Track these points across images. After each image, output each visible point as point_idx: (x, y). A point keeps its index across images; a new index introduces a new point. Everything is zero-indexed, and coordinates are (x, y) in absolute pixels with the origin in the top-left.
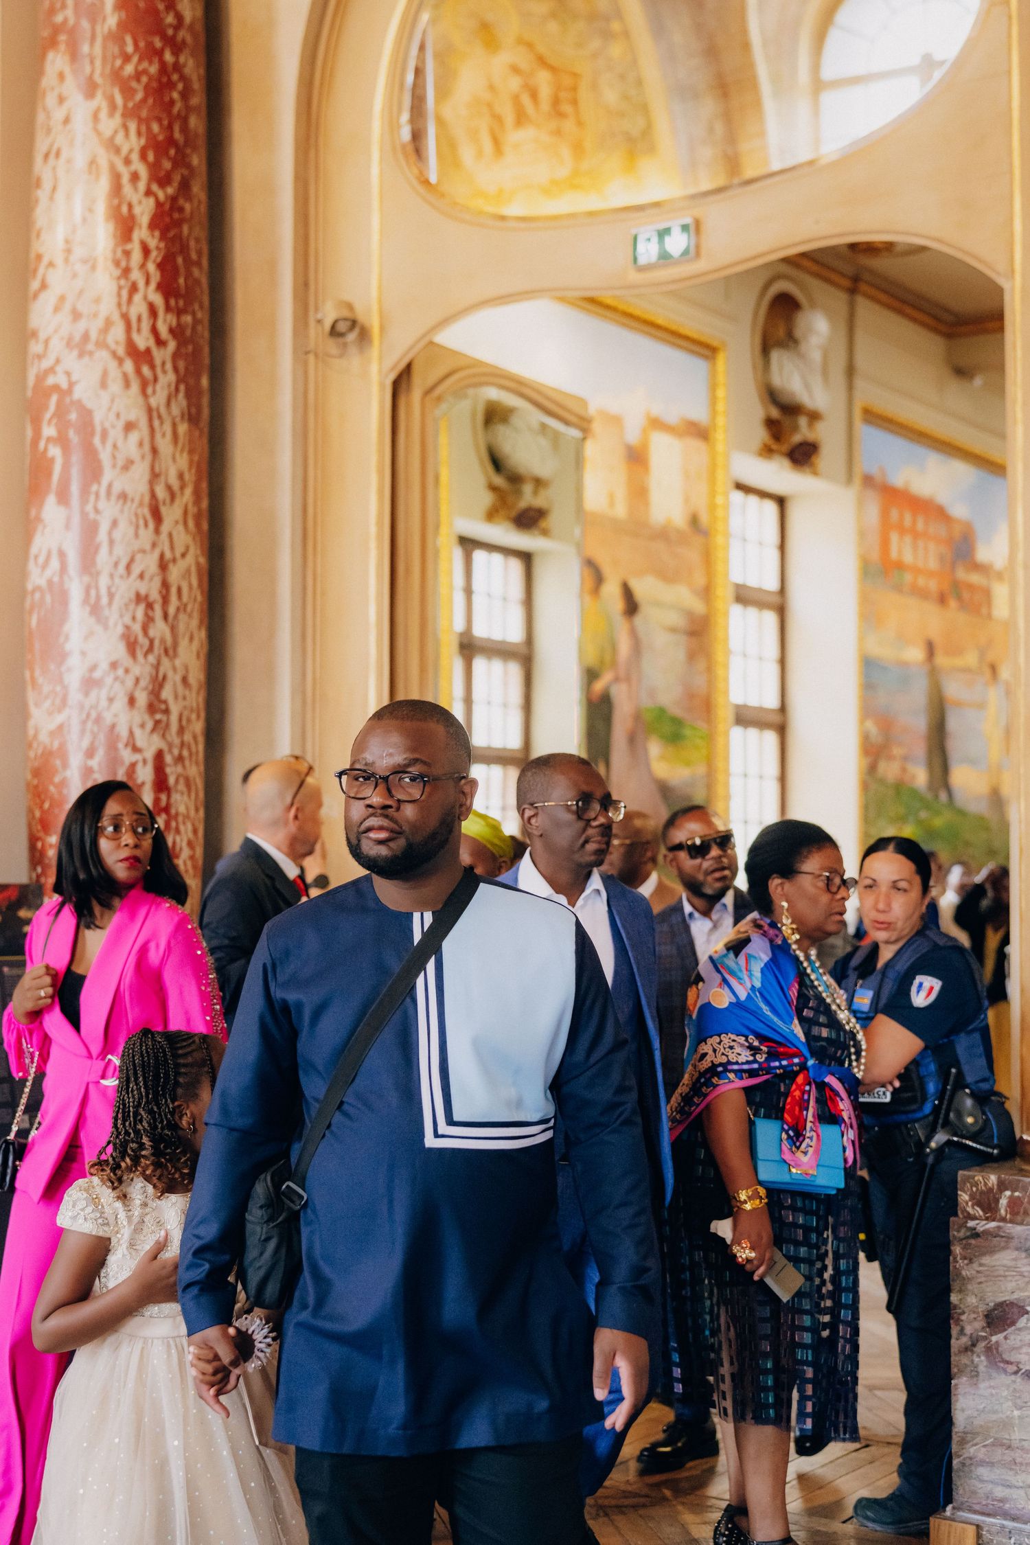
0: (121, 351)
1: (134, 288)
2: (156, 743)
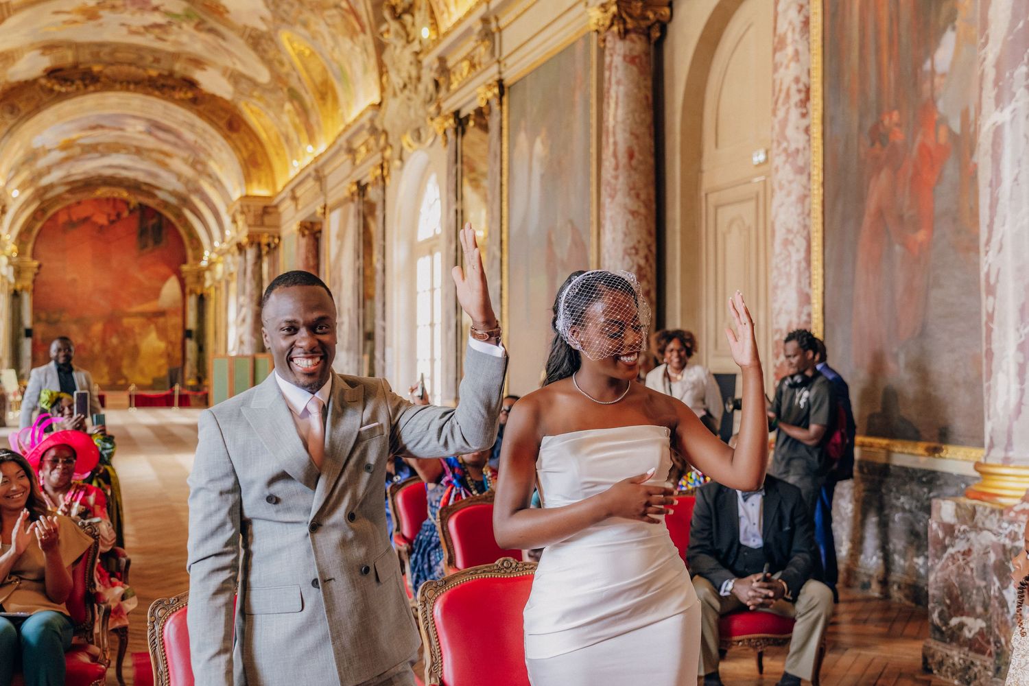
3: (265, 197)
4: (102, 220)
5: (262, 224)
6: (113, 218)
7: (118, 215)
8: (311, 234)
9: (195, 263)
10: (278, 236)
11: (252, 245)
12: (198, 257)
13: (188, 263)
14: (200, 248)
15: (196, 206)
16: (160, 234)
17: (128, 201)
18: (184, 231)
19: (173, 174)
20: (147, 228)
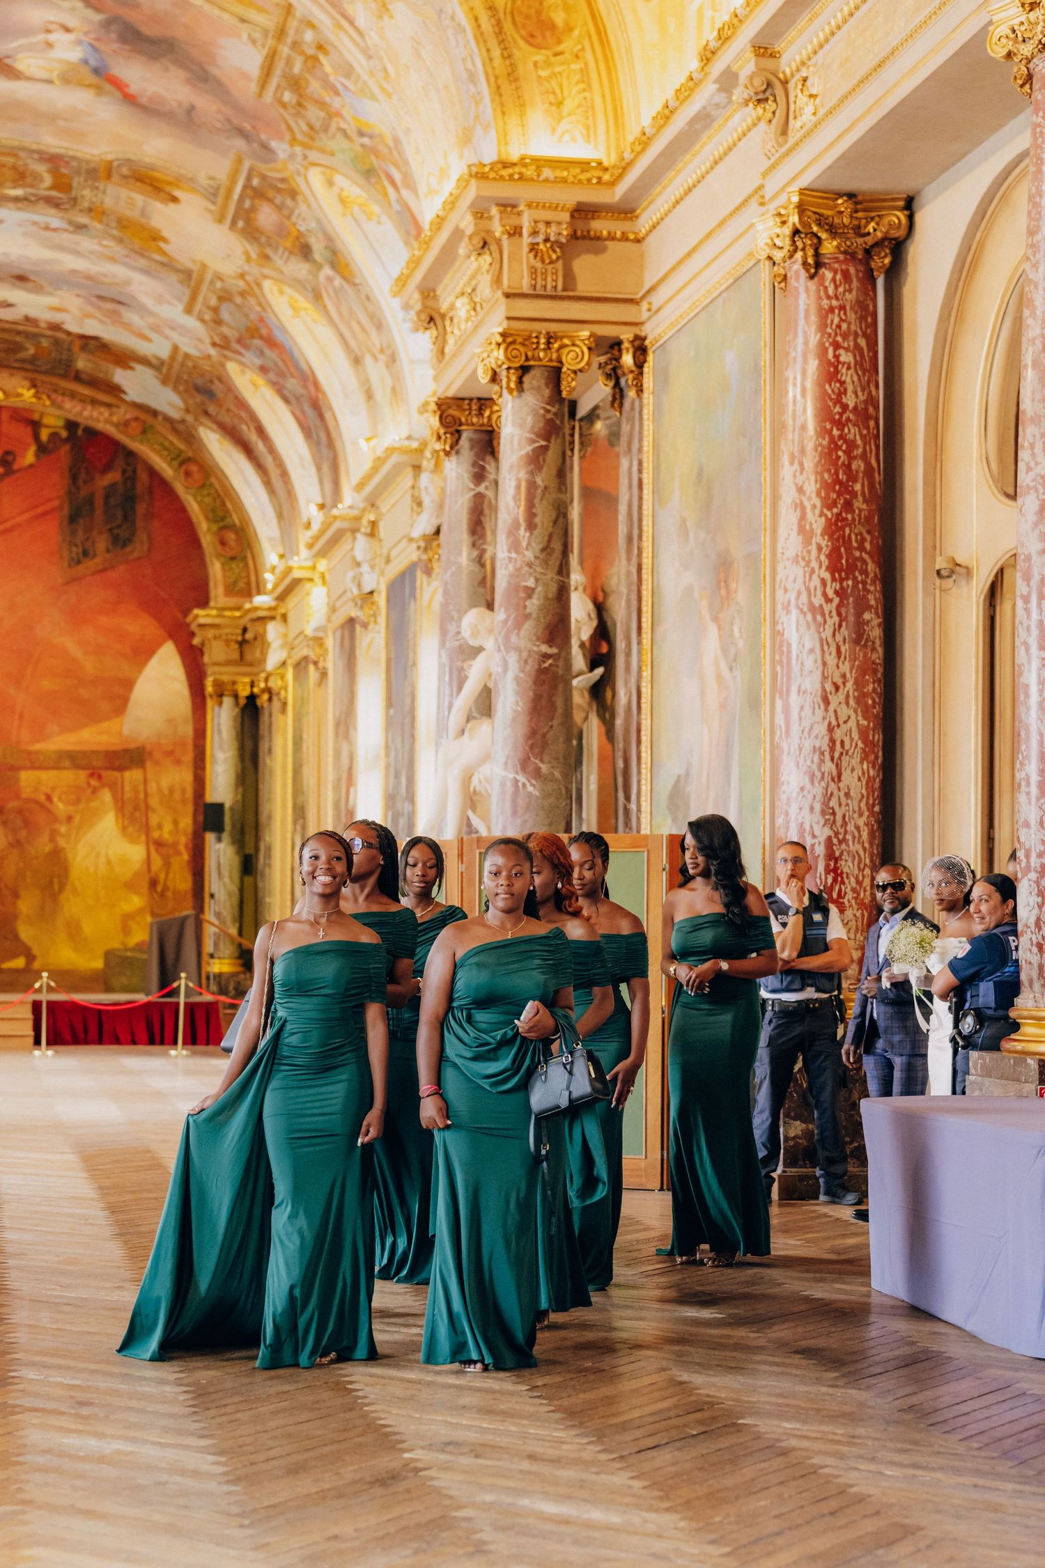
0: (805, 609)
1: (813, 572)
2: (828, 832)
3: (584, 165)
5: (568, 292)
7: (6, 461)
8: (850, 255)
9: (232, 601)
10: (637, 337)
11: (526, 379)
12: (241, 584)
13: (212, 604)
14: (244, 559)
15: (242, 404)
16: (128, 517)
17: (36, 417)
18: (199, 503)
19: (174, 278)
20: (90, 501)
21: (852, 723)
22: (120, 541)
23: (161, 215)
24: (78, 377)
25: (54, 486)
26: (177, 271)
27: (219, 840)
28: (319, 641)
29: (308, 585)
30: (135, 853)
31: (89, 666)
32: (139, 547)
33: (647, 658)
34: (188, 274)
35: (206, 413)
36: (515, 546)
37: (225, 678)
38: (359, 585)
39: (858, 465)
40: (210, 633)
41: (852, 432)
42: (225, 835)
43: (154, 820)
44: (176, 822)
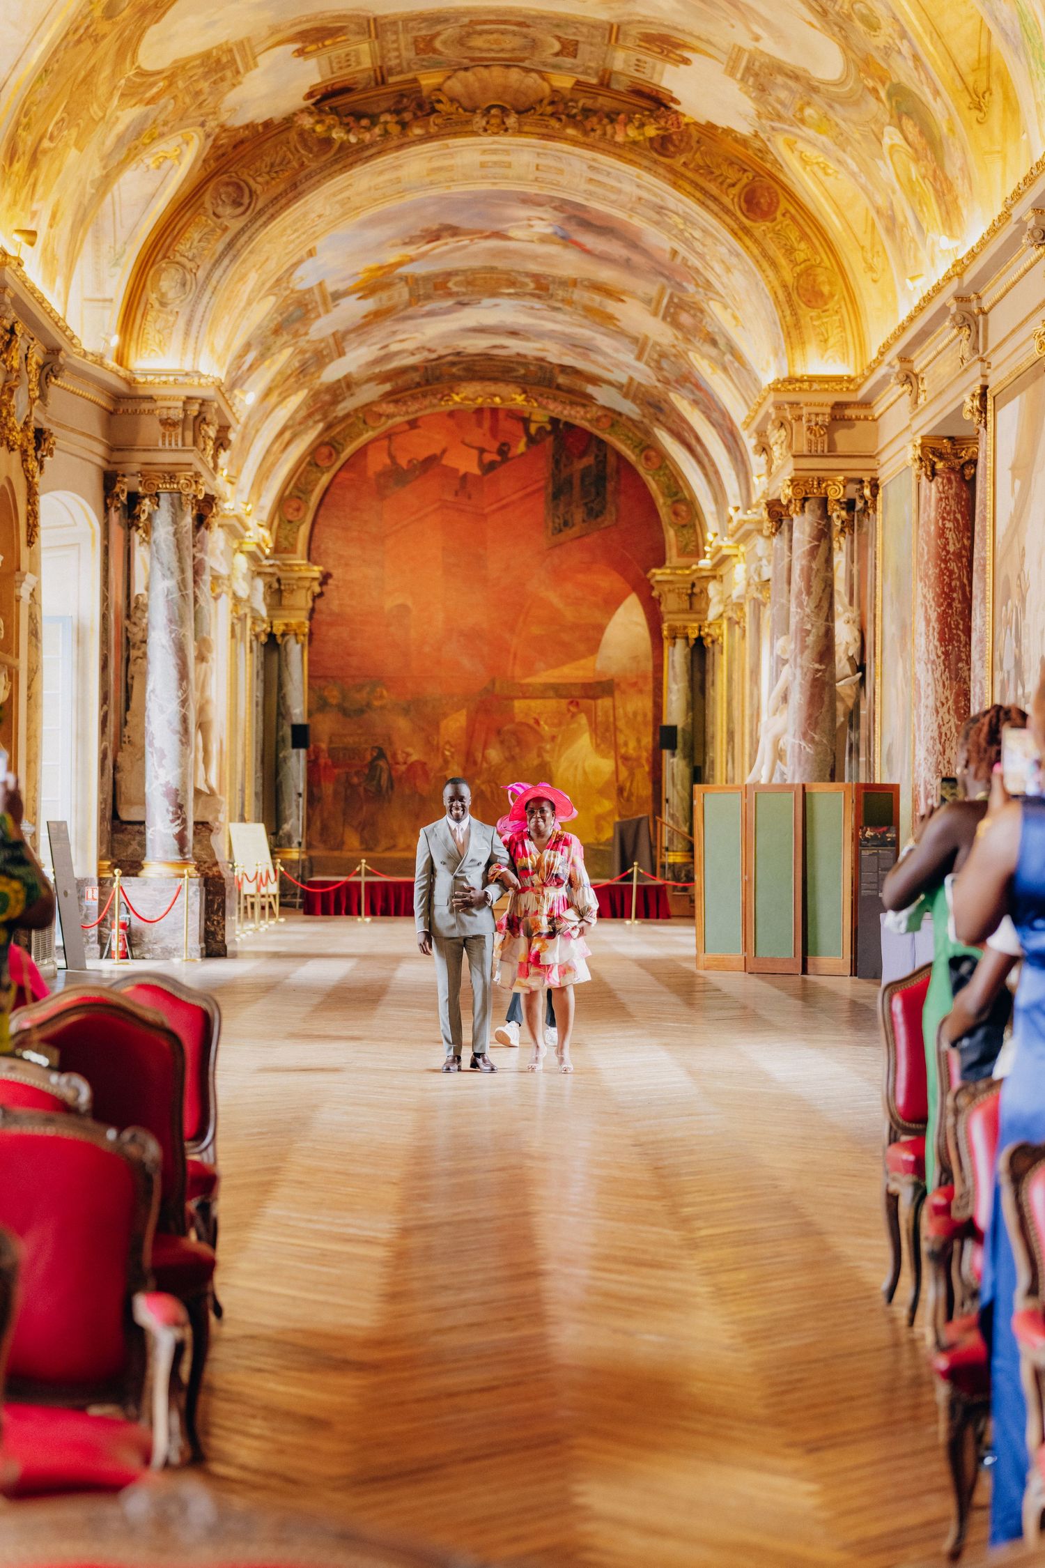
3: (839, 379)
4: (467, 463)
5: (832, 451)
6: (488, 457)
7: (503, 451)
8: (952, 469)
9: (684, 561)
10: (873, 479)
11: (807, 504)
12: (691, 547)
13: (667, 564)
14: (694, 525)
15: (683, 420)
16: (601, 493)
17: (527, 415)
18: (657, 482)
19: (627, 341)
20: (569, 482)
21: (952, 724)
22: (594, 513)
23: (612, 307)
24: (559, 387)
25: (542, 470)
26: (627, 336)
27: (673, 755)
28: (740, 606)
29: (734, 560)
30: (606, 766)
31: (569, 615)
32: (609, 518)
33: (879, 671)
34: (635, 340)
35: (658, 420)
36: (800, 605)
37: (678, 624)
38: (759, 575)
39: (955, 583)
40: (666, 587)
41: (952, 565)
42: (678, 751)
43: (621, 739)
44: (639, 741)
